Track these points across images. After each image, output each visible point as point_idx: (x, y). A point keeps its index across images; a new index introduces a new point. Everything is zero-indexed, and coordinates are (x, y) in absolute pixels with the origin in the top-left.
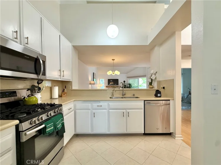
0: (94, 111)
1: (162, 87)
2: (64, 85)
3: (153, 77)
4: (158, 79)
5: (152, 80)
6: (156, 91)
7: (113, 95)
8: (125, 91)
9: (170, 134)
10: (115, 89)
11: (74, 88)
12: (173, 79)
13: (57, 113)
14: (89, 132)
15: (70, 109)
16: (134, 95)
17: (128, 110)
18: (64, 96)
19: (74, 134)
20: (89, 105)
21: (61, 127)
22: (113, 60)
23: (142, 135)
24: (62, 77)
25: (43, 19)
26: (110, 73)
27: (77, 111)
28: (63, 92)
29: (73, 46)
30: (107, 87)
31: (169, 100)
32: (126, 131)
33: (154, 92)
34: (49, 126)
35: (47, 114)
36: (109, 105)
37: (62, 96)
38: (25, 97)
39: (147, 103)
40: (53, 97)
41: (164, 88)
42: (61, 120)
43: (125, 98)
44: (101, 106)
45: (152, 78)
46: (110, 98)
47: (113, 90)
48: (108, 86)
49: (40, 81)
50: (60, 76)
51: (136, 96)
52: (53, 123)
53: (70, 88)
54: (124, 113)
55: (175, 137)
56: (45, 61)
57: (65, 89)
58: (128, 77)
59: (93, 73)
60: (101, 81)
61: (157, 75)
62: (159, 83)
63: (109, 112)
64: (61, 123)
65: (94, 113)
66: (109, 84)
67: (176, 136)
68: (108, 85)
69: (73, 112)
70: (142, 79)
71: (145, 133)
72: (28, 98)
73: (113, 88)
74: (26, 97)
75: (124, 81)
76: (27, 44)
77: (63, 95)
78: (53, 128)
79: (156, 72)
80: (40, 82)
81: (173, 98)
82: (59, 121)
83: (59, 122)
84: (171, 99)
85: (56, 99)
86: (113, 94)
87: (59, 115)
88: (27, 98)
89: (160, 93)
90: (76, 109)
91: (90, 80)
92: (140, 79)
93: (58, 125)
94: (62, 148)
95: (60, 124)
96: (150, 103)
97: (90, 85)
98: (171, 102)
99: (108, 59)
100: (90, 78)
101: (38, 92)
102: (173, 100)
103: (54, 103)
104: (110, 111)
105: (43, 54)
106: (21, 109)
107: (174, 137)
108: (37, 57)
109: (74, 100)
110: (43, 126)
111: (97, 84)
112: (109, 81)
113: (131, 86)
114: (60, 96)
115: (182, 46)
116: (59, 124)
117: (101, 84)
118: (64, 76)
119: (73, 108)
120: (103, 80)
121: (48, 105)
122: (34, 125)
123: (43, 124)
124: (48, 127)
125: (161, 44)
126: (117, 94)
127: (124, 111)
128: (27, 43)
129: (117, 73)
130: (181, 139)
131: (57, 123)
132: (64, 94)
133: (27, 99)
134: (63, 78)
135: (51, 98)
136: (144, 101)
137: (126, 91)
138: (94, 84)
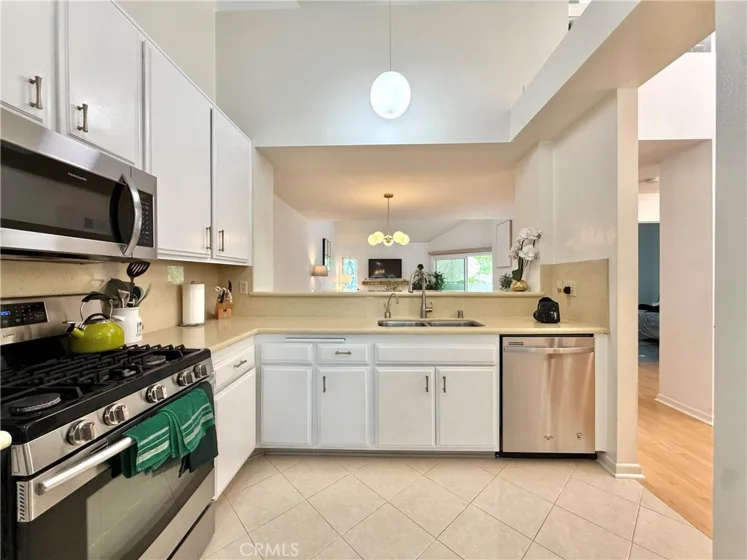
0: (324, 370)
1: (562, 288)
2: (226, 278)
3: (528, 253)
4: (544, 260)
5: (521, 261)
6: (540, 301)
7: (387, 314)
8: (428, 301)
9: (592, 458)
10: (397, 293)
11: (258, 289)
12: (608, 260)
13: (187, 385)
14: (307, 442)
15: (242, 363)
16: (460, 314)
17: (442, 369)
18: (225, 315)
19: (256, 450)
20: (306, 349)
21: (200, 437)
22: (388, 196)
23: (490, 459)
24: (216, 252)
25: (150, 49)
26: (376, 238)
27: (265, 369)
28: (221, 302)
29: (257, 149)
30: (364, 283)
31: (592, 335)
32: (433, 443)
33: (535, 306)
34: (148, 443)
35: (147, 393)
36: (374, 348)
37: (219, 316)
38: (73, 326)
39: (511, 344)
40: (185, 321)
41: (567, 290)
42: (203, 410)
43: (430, 325)
44: (349, 353)
45: (521, 255)
46: (380, 324)
47: (390, 297)
48: (368, 280)
49: (137, 267)
50: (211, 248)
51: (467, 318)
52: (167, 428)
53: (244, 290)
54: (427, 377)
55: (614, 469)
56: (152, 196)
57: (227, 294)
58: (432, 254)
59: (324, 240)
60: (346, 267)
61: (540, 245)
62: (549, 272)
63: (374, 376)
64: (202, 421)
65: (324, 378)
66: (371, 274)
67: (618, 465)
68: (370, 276)
69: (253, 373)
70: (476, 261)
71: (504, 450)
72: (85, 327)
73: (387, 290)
74: (79, 323)
75: (421, 267)
76: (84, 129)
77: (221, 311)
78: (166, 445)
79: (539, 236)
80: (136, 269)
81: (604, 329)
82: (193, 417)
83: (194, 421)
84: (599, 333)
85: (196, 325)
86: (388, 311)
87: (193, 393)
88: (81, 329)
89: (555, 306)
90: (262, 364)
91: (313, 261)
92: (472, 260)
93: (187, 435)
94: (208, 507)
95: (199, 428)
96: (522, 344)
97: (313, 278)
98: (600, 343)
99: (372, 195)
100: (313, 257)
101: (130, 306)
102: (607, 333)
103: (182, 346)
104: (380, 370)
105: (147, 171)
106: (48, 374)
107: (612, 471)
108: (122, 178)
109: (256, 330)
110: (126, 443)
111: (335, 275)
112: (373, 265)
113: (442, 280)
114: (212, 316)
115: (641, 143)
116: (192, 431)
117: (347, 275)
118: (223, 250)
119: (251, 361)
120: (353, 261)
121: (159, 351)
122: (83, 443)
123: (125, 437)
124: (144, 446)
125: (558, 138)
126: (405, 311)
127: (431, 371)
128: (82, 126)
129: (401, 238)
130: (637, 479)
131: (185, 427)
132: (225, 310)
133: (82, 334)
134: (222, 254)
135: (180, 323)
136: (501, 337)
137: (433, 301)
138: (325, 274)
